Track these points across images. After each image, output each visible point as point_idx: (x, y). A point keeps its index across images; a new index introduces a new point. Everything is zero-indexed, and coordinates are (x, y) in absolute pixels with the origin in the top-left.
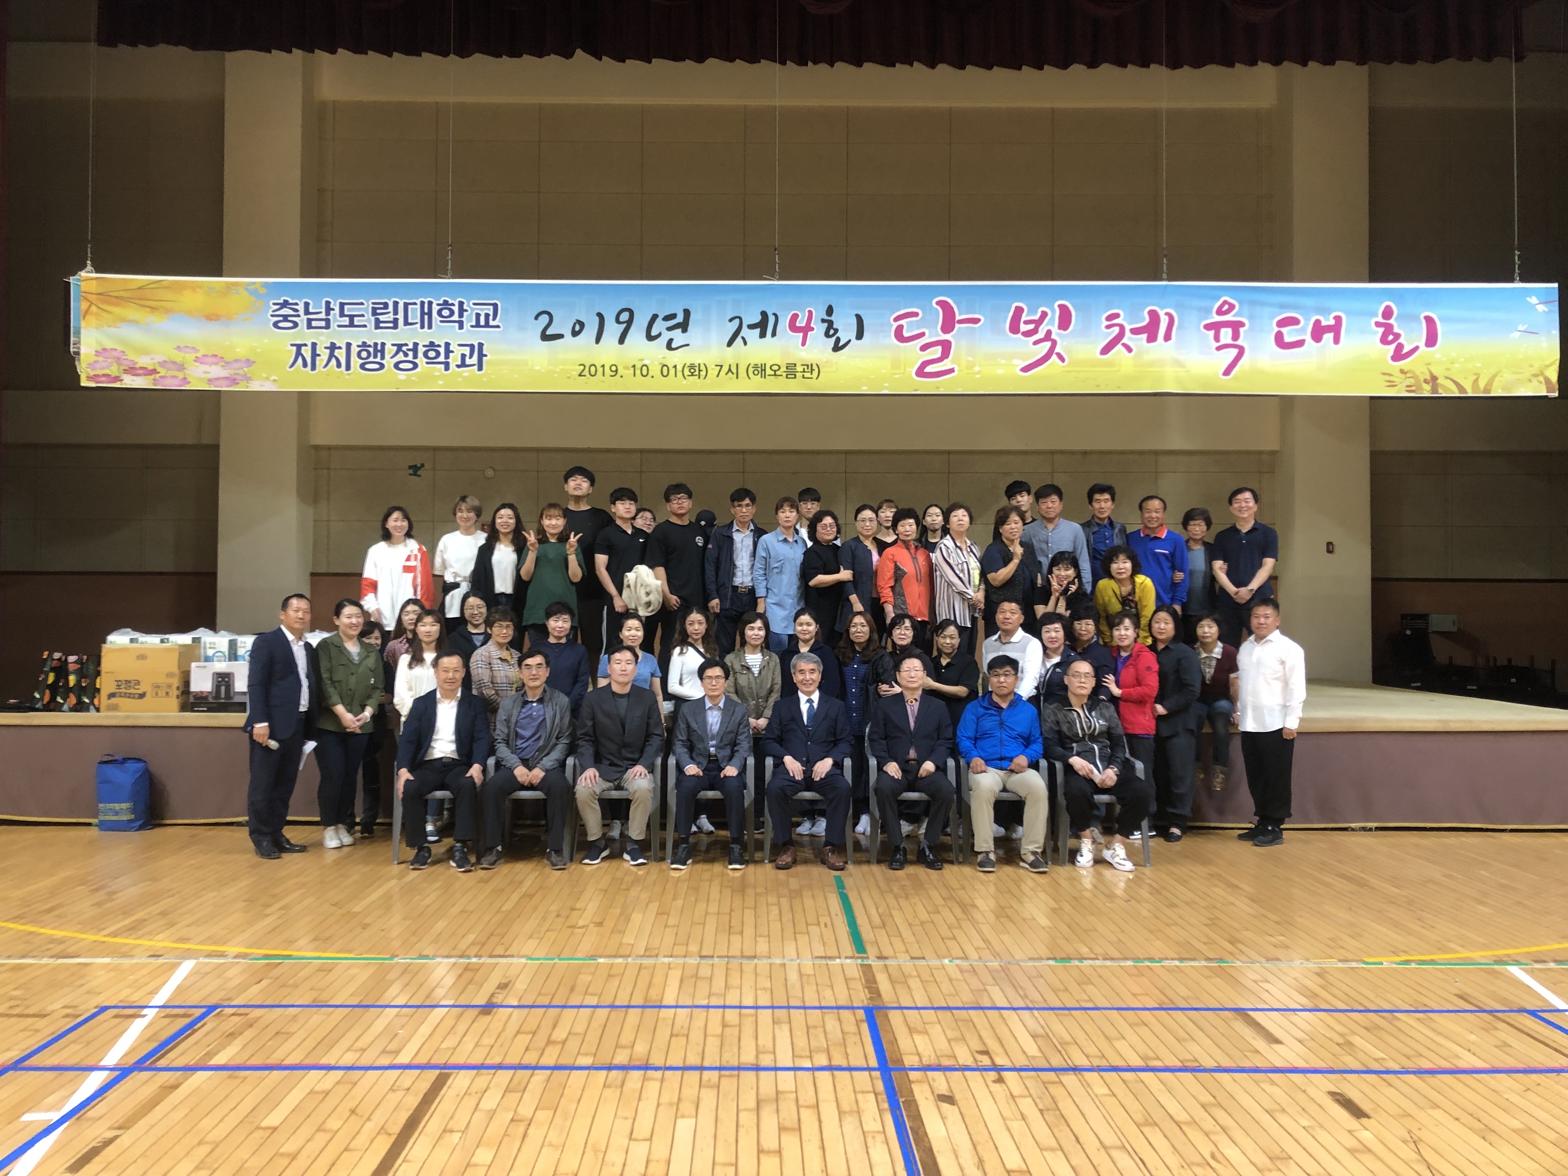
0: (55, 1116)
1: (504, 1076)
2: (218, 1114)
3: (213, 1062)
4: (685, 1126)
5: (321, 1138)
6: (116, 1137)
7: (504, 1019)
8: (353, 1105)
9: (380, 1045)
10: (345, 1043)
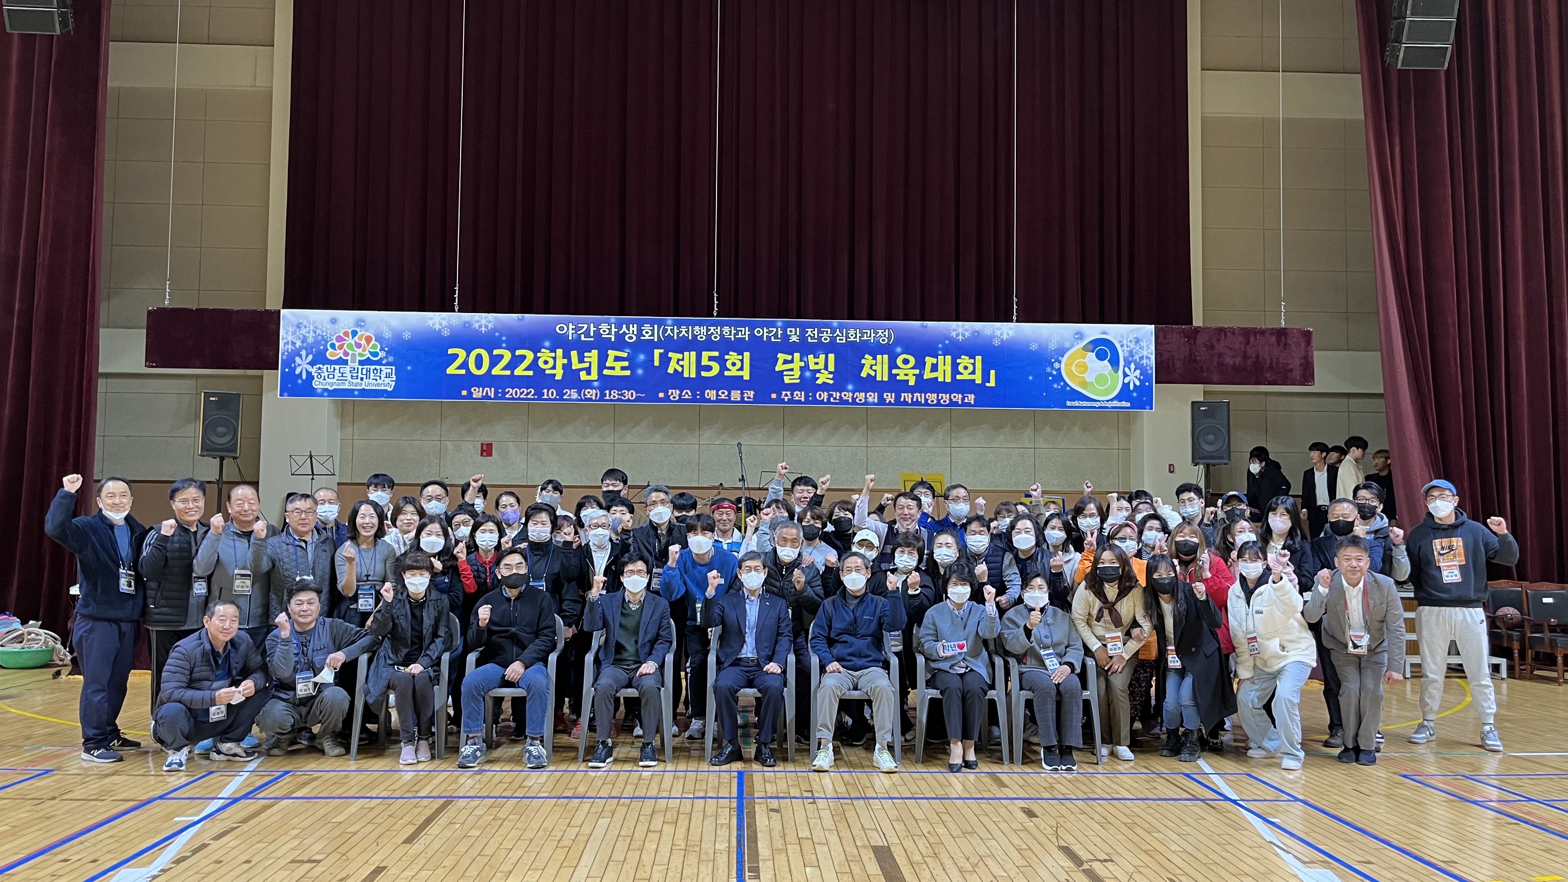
0: (196, 819)
1: (489, 802)
2: (303, 817)
3: (293, 796)
4: (603, 822)
5: (370, 827)
6: (238, 827)
7: (490, 777)
8: (390, 813)
9: (406, 788)
10: (382, 787)
